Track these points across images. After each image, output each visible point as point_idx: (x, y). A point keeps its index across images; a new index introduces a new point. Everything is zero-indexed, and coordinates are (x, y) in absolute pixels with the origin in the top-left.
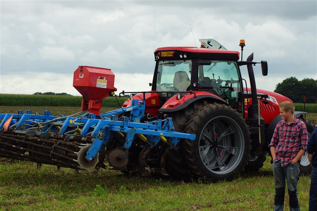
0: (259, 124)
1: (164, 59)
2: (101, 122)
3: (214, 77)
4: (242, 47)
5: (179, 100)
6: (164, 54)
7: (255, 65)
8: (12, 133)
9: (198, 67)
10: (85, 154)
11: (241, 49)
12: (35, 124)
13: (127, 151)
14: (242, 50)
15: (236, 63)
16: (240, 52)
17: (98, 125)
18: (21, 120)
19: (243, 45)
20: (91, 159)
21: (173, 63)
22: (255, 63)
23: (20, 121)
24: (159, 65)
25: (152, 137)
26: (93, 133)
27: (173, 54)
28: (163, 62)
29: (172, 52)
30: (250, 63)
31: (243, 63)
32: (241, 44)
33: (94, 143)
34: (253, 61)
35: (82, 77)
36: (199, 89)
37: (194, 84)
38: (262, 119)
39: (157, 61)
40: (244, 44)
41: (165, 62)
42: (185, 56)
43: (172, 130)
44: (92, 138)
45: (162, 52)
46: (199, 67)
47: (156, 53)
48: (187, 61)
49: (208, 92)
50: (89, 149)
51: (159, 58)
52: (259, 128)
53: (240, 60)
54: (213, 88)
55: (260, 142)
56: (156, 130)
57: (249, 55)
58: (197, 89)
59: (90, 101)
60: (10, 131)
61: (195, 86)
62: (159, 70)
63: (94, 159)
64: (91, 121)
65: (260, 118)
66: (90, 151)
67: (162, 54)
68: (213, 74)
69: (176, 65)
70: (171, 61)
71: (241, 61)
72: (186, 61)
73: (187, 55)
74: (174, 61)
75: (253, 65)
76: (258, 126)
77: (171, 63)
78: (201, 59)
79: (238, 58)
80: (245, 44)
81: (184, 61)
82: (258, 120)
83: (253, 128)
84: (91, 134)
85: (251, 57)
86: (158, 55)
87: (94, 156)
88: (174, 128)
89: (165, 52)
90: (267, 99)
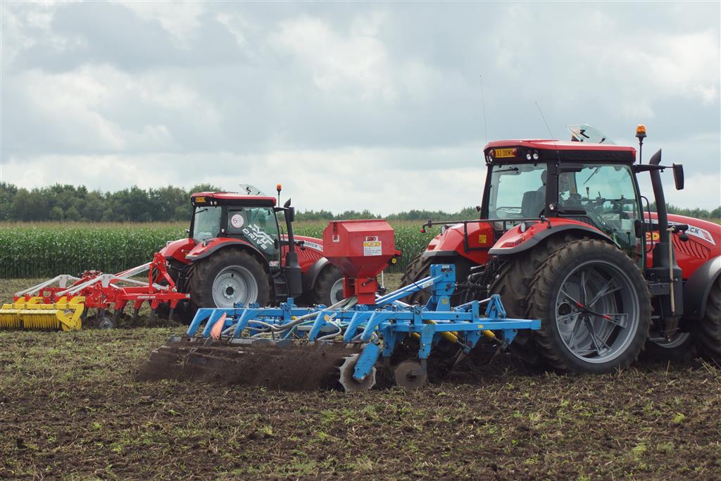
0: (672, 277)
1: (500, 162)
2: (375, 316)
3: (588, 193)
4: (641, 139)
5: (522, 233)
6: (501, 154)
7: (662, 171)
8: (226, 345)
9: (558, 176)
10: (352, 369)
11: (639, 142)
12: (266, 327)
13: (424, 363)
14: (641, 144)
15: (629, 167)
16: (637, 148)
17: (371, 321)
18: (240, 320)
19: (642, 135)
20: (363, 378)
21: (516, 169)
22: (663, 168)
23: (239, 323)
24: (493, 174)
25: (466, 333)
26: (363, 334)
27: (514, 153)
28: (500, 167)
29: (514, 150)
30: (654, 168)
31: (642, 168)
32: (638, 133)
33: (364, 351)
34: (660, 164)
35: (338, 240)
36: (560, 215)
37: (551, 205)
38: (677, 267)
39: (490, 167)
40: (644, 133)
41: (505, 167)
42: (536, 157)
43: (502, 317)
44: (362, 343)
45: (496, 150)
46: (560, 176)
47: (487, 152)
48: (540, 165)
49: (577, 220)
50: (358, 362)
51: (491, 160)
52: (672, 285)
53: (637, 163)
54: (586, 214)
55: (673, 310)
56: (471, 321)
57: (654, 154)
58: (556, 214)
59: (356, 280)
60: (222, 341)
61: (552, 208)
62: (493, 183)
63: (367, 378)
64: (358, 315)
65: (673, 267)
66: (360, 365)
67: (497, 153)
68: (588, 189)
69: (522, 173)
70: (513, 166)
71: (639, 164)
72: (538, 164)
73: (539, 156)
74: (518, 166)
75: (660, 170)
76: (670, 281)
77: (513, 170)
78: (564, 161)
79: (634, 160)
80: (647, 134)
81: (535, 165)
82: (669, 270)
83: (660, 284)
84: (360, 337)
85: (657, 157)
86: (491, 155)
87: (367, 372)
88: (504, 312)
89: (501, 150)
90: (686, 232)
